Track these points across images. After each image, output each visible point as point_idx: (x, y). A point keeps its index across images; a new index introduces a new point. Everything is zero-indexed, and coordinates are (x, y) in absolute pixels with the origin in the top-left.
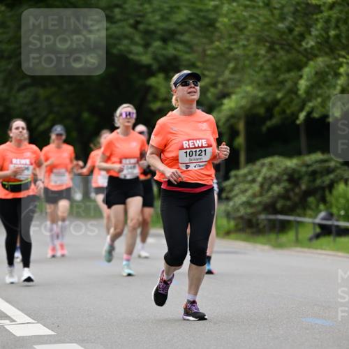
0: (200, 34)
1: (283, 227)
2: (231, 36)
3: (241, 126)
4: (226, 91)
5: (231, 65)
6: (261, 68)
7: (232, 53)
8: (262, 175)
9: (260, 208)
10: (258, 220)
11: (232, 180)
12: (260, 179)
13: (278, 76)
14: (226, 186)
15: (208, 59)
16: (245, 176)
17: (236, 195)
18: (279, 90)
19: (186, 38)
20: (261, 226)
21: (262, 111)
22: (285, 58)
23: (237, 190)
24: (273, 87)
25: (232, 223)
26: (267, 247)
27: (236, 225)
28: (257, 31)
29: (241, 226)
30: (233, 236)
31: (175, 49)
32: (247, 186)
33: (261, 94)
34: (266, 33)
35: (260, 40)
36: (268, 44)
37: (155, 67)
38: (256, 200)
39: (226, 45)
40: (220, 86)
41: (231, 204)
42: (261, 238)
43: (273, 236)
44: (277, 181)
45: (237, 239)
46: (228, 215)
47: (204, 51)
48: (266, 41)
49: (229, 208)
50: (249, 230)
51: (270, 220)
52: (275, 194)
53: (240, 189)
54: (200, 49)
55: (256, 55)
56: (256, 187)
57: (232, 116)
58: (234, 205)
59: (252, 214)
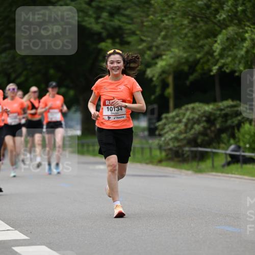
0: (138, 9)
1: (202, 157)
2: (162, 11)
3: (170, 80)
4: (159, 53)
5: (163, 33)
6: (186, 35)
7: (163, 24)
8: (186, 117)
9: (185, 142)
10: (183, 151)
11: (164, 121)
12: (184, 120)
13: (199, 41)
14: (159, 125)
15: (145, 29)
16: (173, 117)
17: (167, 132)
18: (199, 52)
19: (128, 12)
20: (186, 156)
21: (186, 68)
22: (204, 28)
23: (167, 128)
24: (195, 50)
25: (164, 154)
26: (190, 172)
27: (167, 155)
28: (183, 7)
29: (170, 156)
30: (164, 163)
31: (120, 21)
32: (175, 125)
33: (185, 55)
34: (190, 9)
35: (185, 14)
36: (190, 17)
37: (104, 34)
38: (182, 137)
39: (159, 18)
40: (154, 49)
41: (163, 139)
42: (186, 165)
43: (195, 164)
44: (198, 122)
45: (167, 166)
46: (160, 148)
47: (142, 22)
48: (189, 15)
49: (161, 142)
50: (176, 159)
51: (192, 152)
52: (197, 132)
53: (169, 127)
54: (139, 20)
55: (182, 25)
56: (182, 126)
57: (163, 72)
58: (165, 139)
59: (179, 146)
